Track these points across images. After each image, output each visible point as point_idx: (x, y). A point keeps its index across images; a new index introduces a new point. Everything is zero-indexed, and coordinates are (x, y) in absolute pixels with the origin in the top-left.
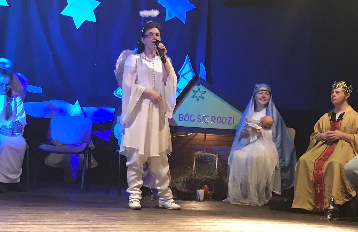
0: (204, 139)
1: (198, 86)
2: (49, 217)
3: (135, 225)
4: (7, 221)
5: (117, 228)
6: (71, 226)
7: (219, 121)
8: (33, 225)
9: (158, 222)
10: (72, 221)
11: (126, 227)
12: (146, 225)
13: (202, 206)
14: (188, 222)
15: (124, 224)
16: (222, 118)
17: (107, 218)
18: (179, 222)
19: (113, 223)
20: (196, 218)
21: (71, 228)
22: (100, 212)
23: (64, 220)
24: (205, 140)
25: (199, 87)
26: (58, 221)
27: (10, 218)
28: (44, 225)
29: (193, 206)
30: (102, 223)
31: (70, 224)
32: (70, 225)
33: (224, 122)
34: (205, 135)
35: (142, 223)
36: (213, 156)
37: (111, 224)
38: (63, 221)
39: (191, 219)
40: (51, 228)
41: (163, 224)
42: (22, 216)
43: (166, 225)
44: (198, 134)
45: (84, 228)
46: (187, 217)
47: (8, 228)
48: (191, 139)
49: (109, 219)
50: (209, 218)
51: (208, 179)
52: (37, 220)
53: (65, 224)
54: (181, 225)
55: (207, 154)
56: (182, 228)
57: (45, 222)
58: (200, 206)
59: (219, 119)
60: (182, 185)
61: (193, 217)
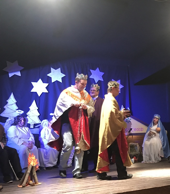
7: (137, 130)
16: (138, 128)
34: (132, 136)
36: (136, 144)
51: (135, 154)
55: (134, 144)
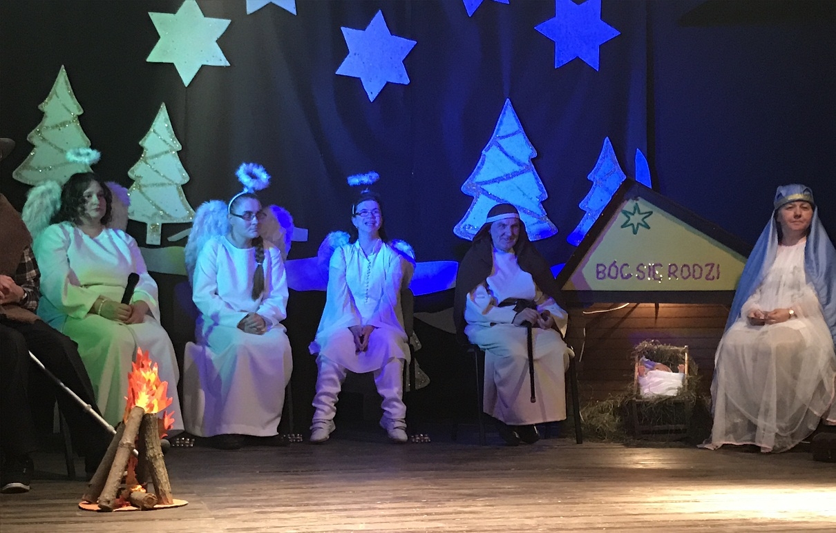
0: (654, 316)
1: (635, 202)
2: (337, 494)
3: (517, 505)
4: (252, 506)
5: (481, 512)
6: (382, 512)
7: (686, 273)
8: (304, 511)
9: (566, 498)
10: (383, 501)
11: (498, 510)
12: (539, 504)
13: (660, 460)
14: (632, 495)
15: (493, 503)
16: (691, 266)
17: (457, 491)
18: (612, 496)
19: (470, 502)
20: (649, 486)
21: (384, 516)
22: (440, 481)
23: (367, 499)
24: (656, 318)
25: (637, 204)
26: (356, 503)
27: (258, 501)
28: (327, 510)
29: (639, 460)
30: (447, 504)
31: (381, 506)
32: (380, 509)
33: (697, 275)
34: (657, 307)
35: (531, 501)
36: (677, 351)
37: (466, 504)
38: (364, 502)
39: (637, 488)
40: (341, 517)
41: (577, 501)
42: (282, 494)
43: (584, 503)
44: (641, 305)
45: (410, 515)
46: (627, 484)
47: (254, 520)
48: (624, 318)
49: (460, 494)
50: (678, 485)
52: (311, 502)
53: (370, 509)
54: (617, 503)
55: (663, 346)
56: (621, 508)
57: (328, 504)
58: (654, 460)
59: (685, 269)
60: (612, 417)
61: (641, 483)
